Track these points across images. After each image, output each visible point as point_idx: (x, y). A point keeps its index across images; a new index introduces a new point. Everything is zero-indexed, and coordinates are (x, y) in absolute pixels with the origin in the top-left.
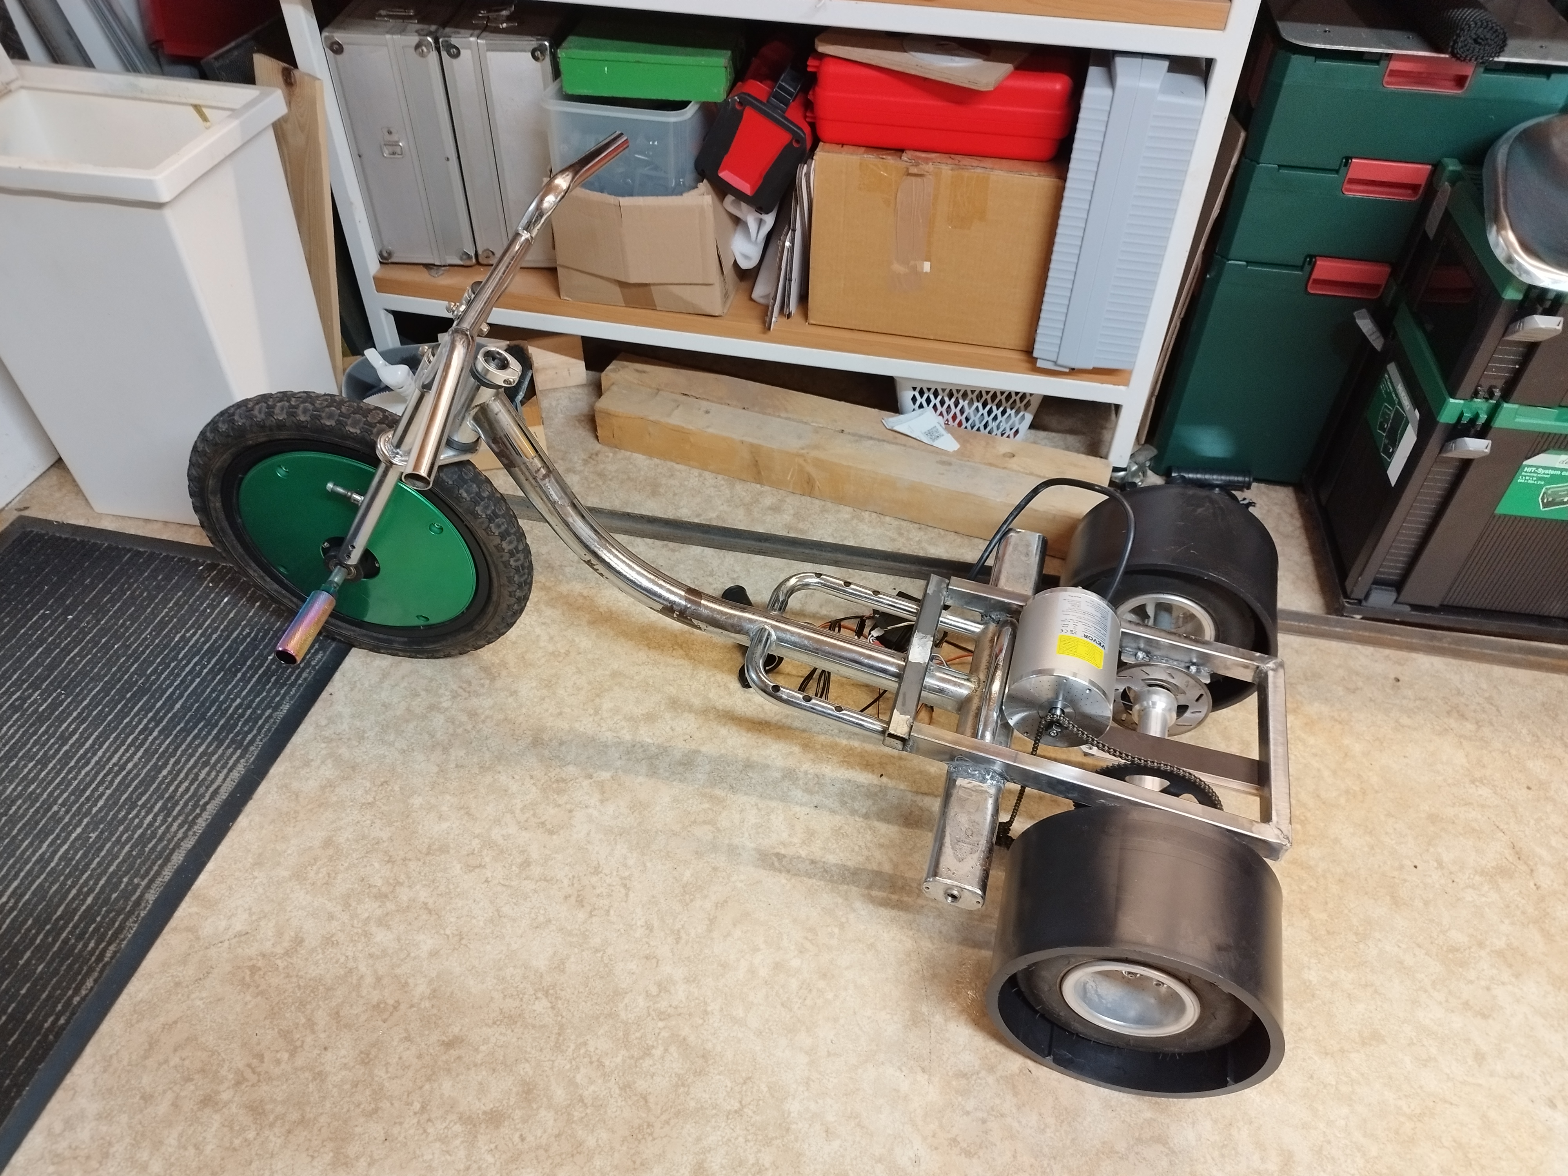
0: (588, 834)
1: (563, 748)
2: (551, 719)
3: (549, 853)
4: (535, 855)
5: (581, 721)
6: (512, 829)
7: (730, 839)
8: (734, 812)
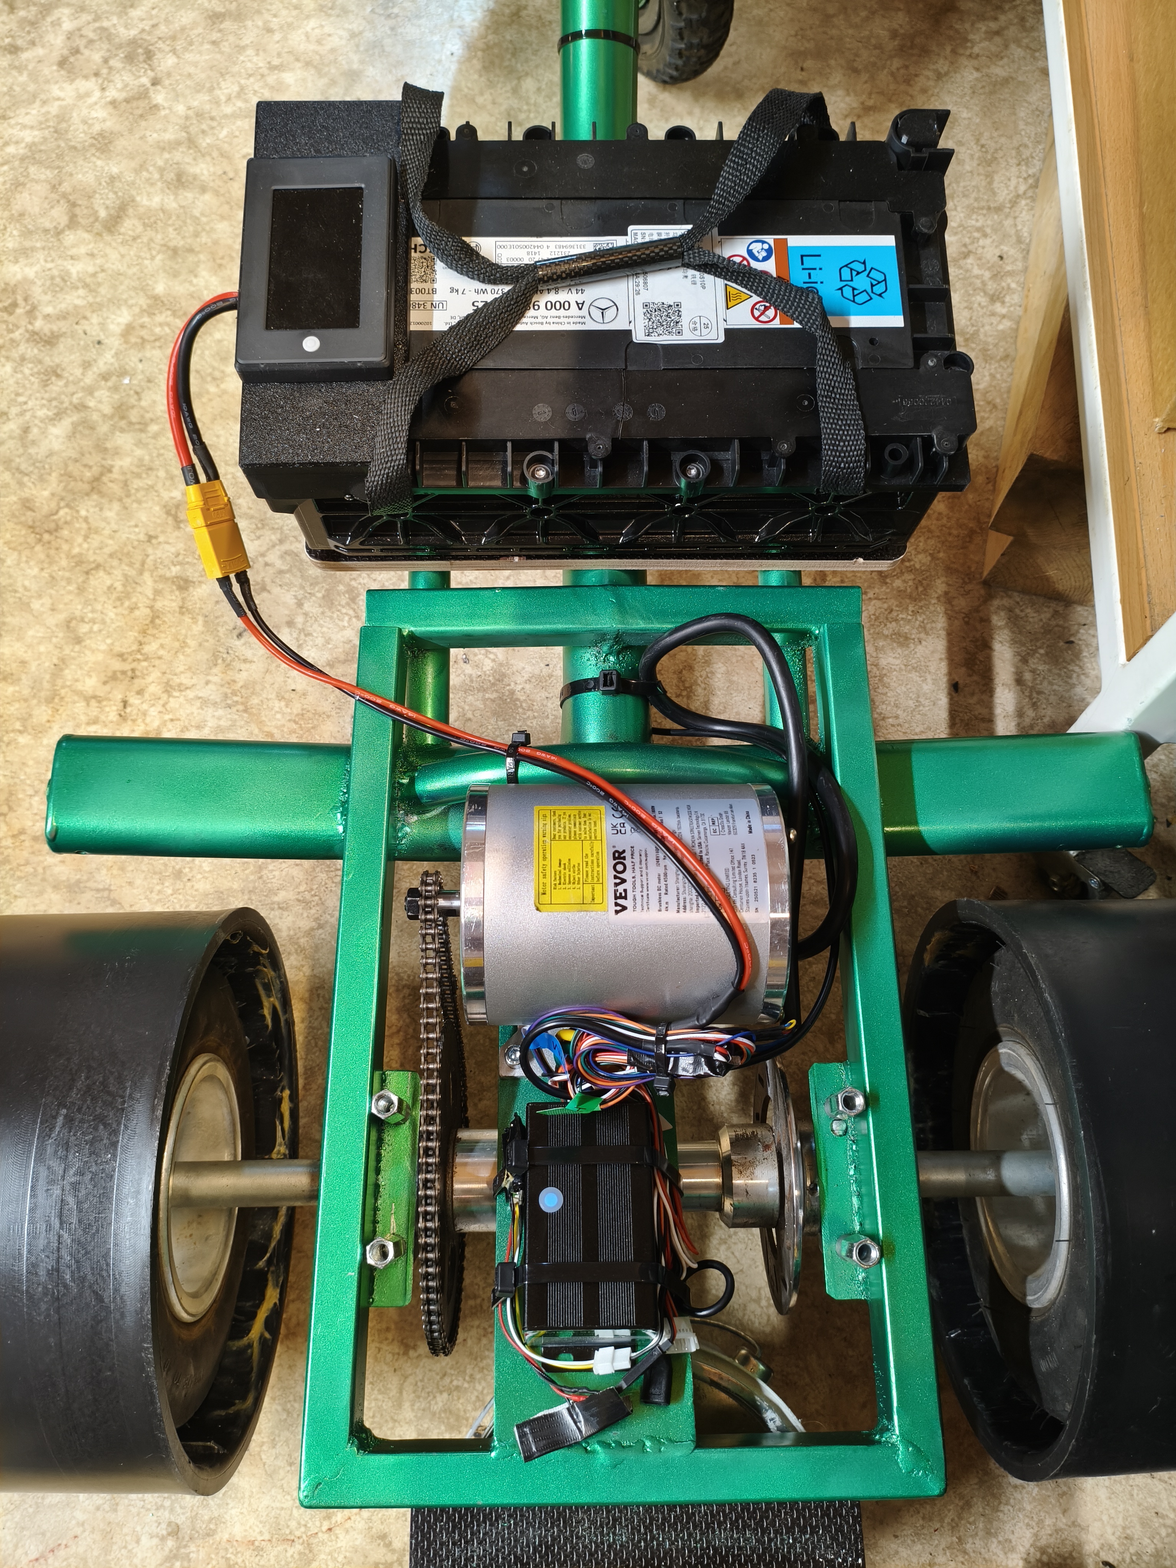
0: (59, 99)
1: (207, 46)
2: (260, 23)
3: (30, 67)
4: (25, 56)
5: (257, 55)
6: (67, 25)
7: (43, 248)
8: (91, 246)
